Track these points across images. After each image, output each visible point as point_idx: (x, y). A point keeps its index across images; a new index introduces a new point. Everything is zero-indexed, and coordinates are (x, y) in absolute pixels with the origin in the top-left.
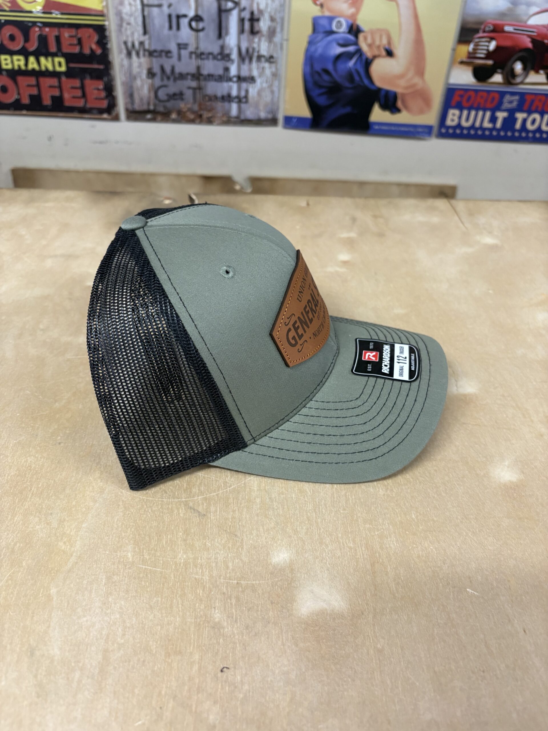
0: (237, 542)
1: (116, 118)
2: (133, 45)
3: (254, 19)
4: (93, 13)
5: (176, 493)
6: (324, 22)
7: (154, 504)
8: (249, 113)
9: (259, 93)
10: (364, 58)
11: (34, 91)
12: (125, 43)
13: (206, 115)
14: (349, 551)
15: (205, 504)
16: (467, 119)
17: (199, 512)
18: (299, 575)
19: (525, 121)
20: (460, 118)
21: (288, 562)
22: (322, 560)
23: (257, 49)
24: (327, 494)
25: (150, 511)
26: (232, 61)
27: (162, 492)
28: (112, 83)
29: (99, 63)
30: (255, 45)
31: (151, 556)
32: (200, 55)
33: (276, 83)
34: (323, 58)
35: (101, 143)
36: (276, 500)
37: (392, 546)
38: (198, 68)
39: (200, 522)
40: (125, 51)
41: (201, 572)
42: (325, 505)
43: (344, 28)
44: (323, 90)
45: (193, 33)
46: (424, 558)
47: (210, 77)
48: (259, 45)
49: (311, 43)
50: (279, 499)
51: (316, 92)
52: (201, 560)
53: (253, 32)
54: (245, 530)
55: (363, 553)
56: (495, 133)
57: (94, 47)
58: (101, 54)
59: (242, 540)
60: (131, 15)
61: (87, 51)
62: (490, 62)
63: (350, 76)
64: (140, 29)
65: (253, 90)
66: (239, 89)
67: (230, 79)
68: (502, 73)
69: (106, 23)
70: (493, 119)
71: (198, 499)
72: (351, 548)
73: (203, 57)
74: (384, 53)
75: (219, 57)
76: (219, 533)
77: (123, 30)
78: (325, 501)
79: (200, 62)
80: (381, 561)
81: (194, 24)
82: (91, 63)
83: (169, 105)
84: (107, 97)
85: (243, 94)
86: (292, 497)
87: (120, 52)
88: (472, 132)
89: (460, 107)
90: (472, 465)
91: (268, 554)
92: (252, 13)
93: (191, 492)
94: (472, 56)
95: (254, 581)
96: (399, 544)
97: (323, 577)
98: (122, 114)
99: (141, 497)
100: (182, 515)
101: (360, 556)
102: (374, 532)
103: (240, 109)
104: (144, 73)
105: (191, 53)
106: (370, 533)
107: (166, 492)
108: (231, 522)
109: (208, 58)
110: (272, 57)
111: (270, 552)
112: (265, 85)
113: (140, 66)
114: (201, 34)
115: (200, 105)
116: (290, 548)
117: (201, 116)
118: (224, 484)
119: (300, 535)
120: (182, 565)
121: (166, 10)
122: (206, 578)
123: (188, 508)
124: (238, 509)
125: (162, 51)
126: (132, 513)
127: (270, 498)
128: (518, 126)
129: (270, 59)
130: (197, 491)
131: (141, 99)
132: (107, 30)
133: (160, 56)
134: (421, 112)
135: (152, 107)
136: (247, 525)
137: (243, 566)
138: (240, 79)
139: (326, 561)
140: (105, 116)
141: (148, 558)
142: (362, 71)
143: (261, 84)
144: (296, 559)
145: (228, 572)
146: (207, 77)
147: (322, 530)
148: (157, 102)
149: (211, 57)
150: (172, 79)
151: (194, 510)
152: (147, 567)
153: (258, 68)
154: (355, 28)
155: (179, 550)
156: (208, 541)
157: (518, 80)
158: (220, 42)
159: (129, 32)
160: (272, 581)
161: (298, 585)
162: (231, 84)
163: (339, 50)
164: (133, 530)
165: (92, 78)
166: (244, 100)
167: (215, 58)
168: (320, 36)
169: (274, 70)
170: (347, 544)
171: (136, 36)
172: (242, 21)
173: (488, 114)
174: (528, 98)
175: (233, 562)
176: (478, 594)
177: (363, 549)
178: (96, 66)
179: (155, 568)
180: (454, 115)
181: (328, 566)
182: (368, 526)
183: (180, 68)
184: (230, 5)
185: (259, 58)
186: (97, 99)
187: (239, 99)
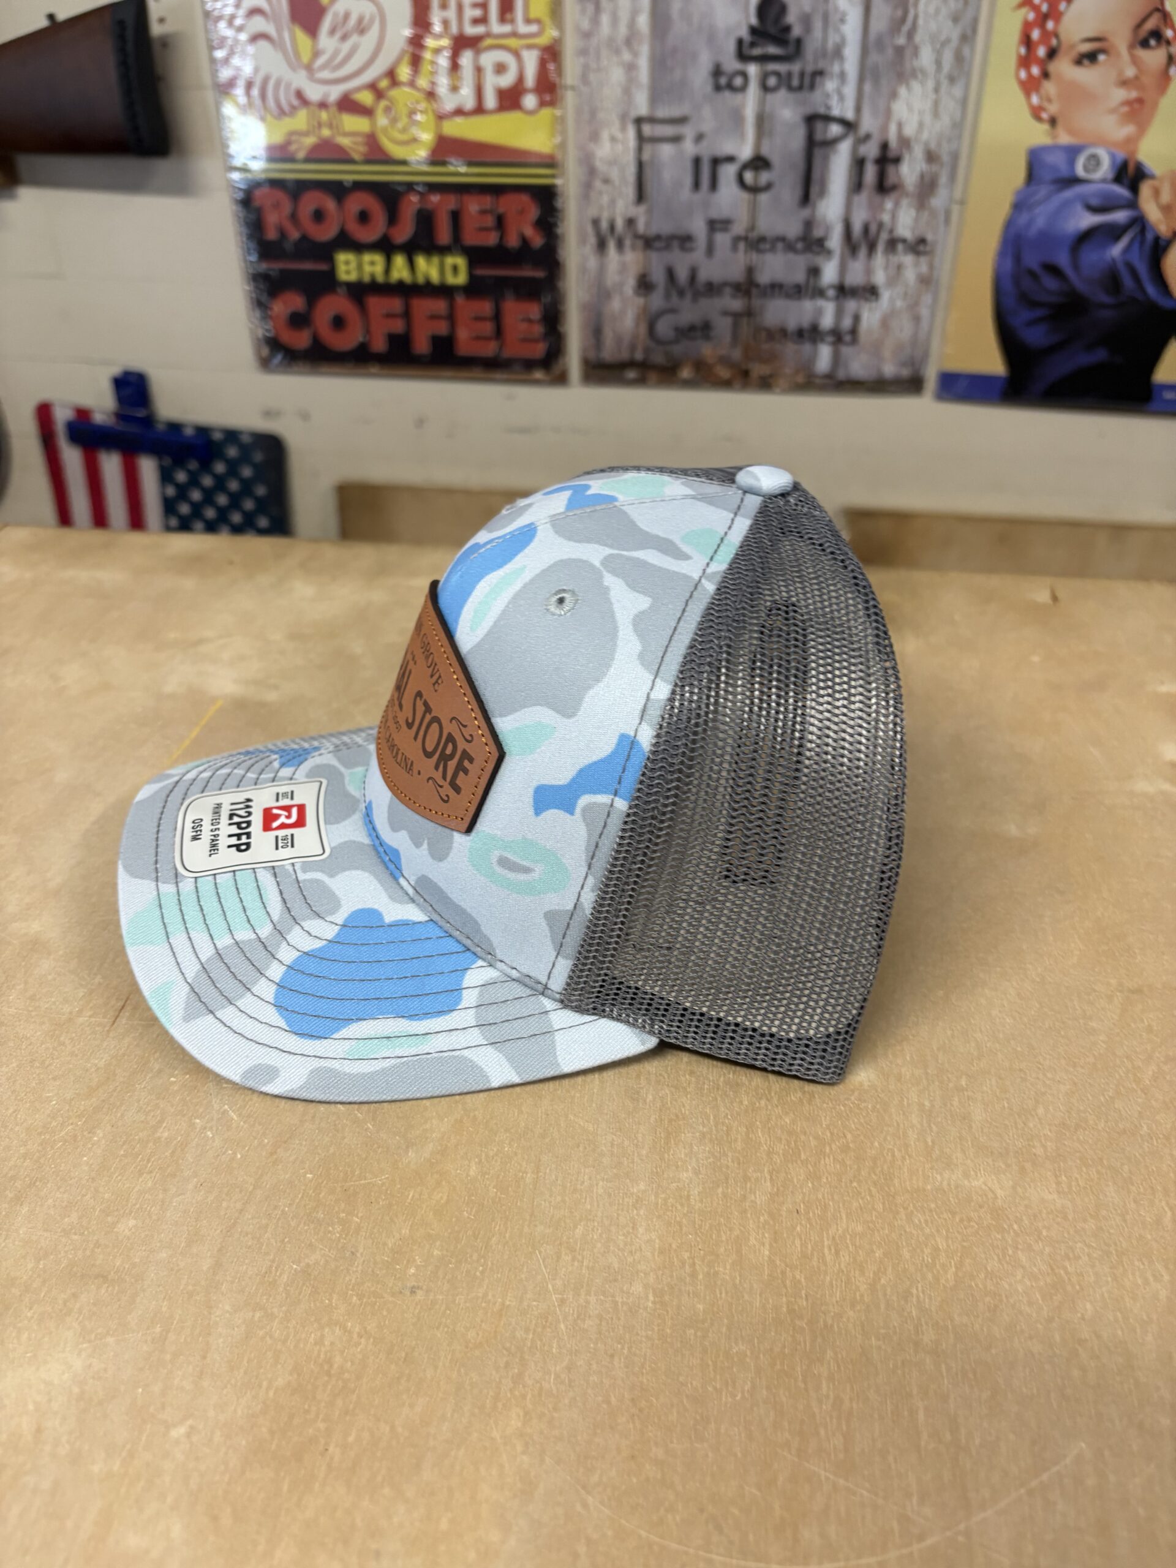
1: (561, 379)
2: (612, 227)
3: (887, 159)
4: (533, 160)
6: (1058, 160)
8: (858, 366)
9: (885, 323)
10: (1149, 237)
11: (397, 326)
12: (596, 222)
13: (758, 370)
23: (888, 225)
26: (829, 253)
28: (559, 308)
29: (536, 266)
30: (886, 218)
32: (756, 243)
33: (927, 299)
34: (1046, 238)
35: (524, 431)
38: (750, 271)
40: (592, 240)
43: (1105, 169)
44: (1040, 313)
45: (745, 196)
47: (775, 288)
48: (894, 217)
49: (1020, 205)
51: (1021, 317)
53: (883, 187)
57: (529, 231)
58: (542, 246)
60: (613, 162)
61: (513, 242)
63: (1112, 279)
64: (630, 191)
65: (871, 316)
66: (839, 313)
67: (820, 293)
69: (558, 182)
73: (762, 246)
75: (800, 246)
77: (593, 194)
79: (754, 256)
81: (749, 176)
82: (519, 265)
83: (677, 350)
84: (545, 335)
85: (847, 323)
87: (583, 241)
92: (885, 146)
98: (575, 371)
103: (837, 359)
104: (631, 283)
105: (737, 240)
107: (719, 1528)
109: (773, 249)
110: (922, 241)
112: (900, 304)
113: (623, 269)
114: (763, 198)
115: (747, 349)
117: (746, 374)
121: (689, 148)
125: (672, 237)
129: (919, 246)
131: (619, 340)
132: (560, 196)
133: (667, 247)
135: (639, 356)
138: (843, 291)
140: (538, 374)
142: (1143, 269)
143: (892, 300)
146: (769, 291)
148: (653, 345)
149: (780, 245)
150: (689, 296)
153: (886, 268)
154: (1131, 169)
158: (806, 213)
159: (605, 199)
162: (820, 302)
163: (1087, 220)
165: (519, 296)
166: (848, 338)
167: (790, 247)
169: (924, 269)
171: (620, 206)
172: (859, 164)
178: (528, 272)
183: (710, 271)
184: (835, 129)
185: (893, 244)
186: (525, 340)
187: (837, 336)
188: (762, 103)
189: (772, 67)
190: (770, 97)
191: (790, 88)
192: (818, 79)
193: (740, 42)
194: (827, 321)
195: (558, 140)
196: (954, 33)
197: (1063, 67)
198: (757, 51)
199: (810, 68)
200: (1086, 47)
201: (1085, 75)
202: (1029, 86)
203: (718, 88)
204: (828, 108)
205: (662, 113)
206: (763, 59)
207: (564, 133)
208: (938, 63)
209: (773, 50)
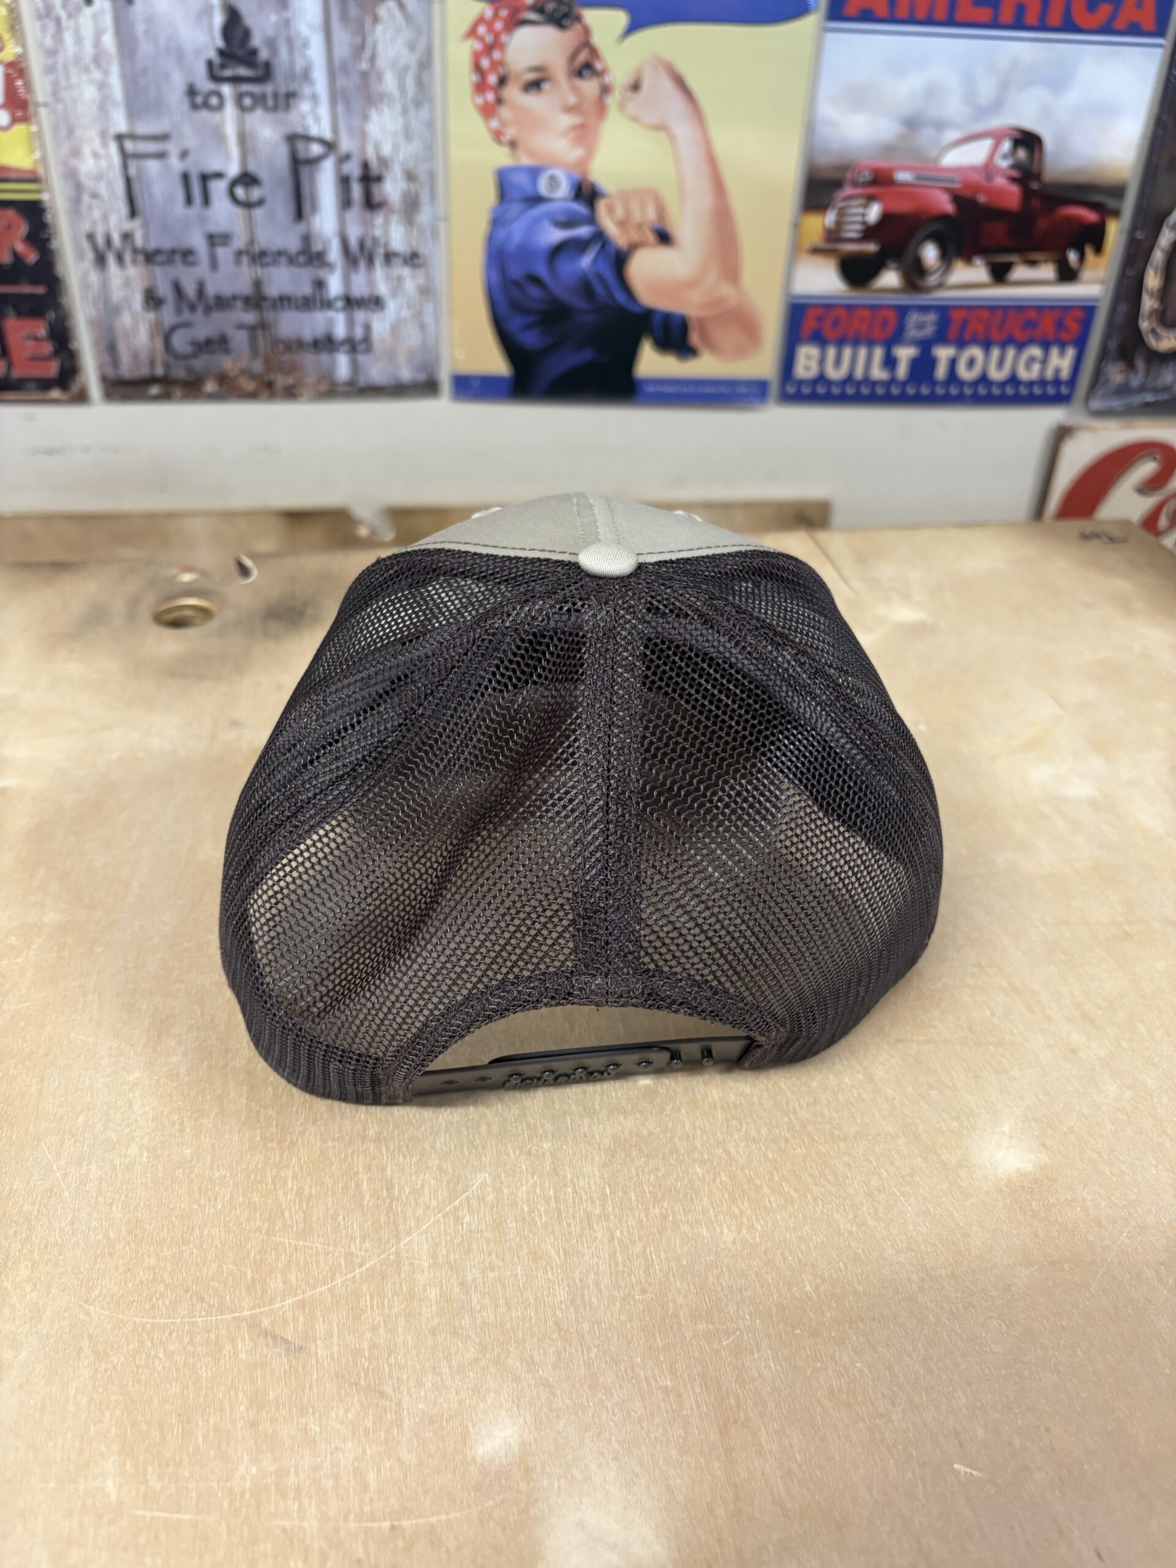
0: (386, 1412)
1: (81, 398)
2: (109, 242)
3: (370, 178)
4: (14, 175)
5: (228, 1298)
6: (522, 180)
7: (171, 1334)
8: (376, 372)
9: (395, 329)
10: (611, 249)
12: (91, 237)
13: (281, 381)
14: (664, 1400)
15: (301, 1319)
16: (838, 361)
17: (287, 1342)
18: (545, 1483)
19: (953, 363)
20: (822, 361)
21: (516, 1450)
22: (599, 1435)
23: (382, 242)
24: (599, 1257)
25: (161, 1355)
26: (330, 266)
27: (191, 1298)
28: (66, 324)
29: (34, 282)
30: (378, 232)
31: (166, 1480)
32: (260, 257)
33: (429, 308)
34: (525, 252)
35: (50, 452)
36: (476, 1286)
37: (765, 1372)
38: (257, 284)
39: (290, 1367)
40: (90, 255)
41: (300, 1510)
42: (597, 1284)
43: (564, 190)
44: (531, 319)
45: (239, 211)
46: (844, 1396)
47: (284, 301)
48: (386, 232)
49: (497, 222)
50: (484, 1283)
51: (515, 323)
52: (297, 1474)
53: (371, 204)
54: (405, 1376)
55: (696, 1401)
56: (895, 391)
57: (20, 247)
58: (37, 263)
59: (399, 1404)
60: (99, 177)
61: (5, 258)
62: (871, 247)
63: (586, 287)
64: (122, 207)
65: (380, 325)
66: (350, 323)
67: (328, 304)
68: (897, 269)
69: (45, 197)
70: (890, 362)
71: (283, 1306)
72: (666, 1391)
73: (266, 259)
74: (651, 237)
75: (302, 259)
76: (339, 1393)
77: (84, 208)
78: (596, 1274)
79: (259, 271)
80: (742, 1416)
82: (15, 282)
83: (199, 363)
84: (56, 353)
85: (359, 333)
86: (516, 1275)
87: (80, 256)
88: (850, 391)
89: (819, 339)
90: (930, 1142)
91: (465, 1436)
92: (366, 166)
93: (264, 1290)
94: (833, 235)
95: (433, 1515)
96: (781, 1365)
97: (605, 1480)
98: (95, 389)
99: (138, 1320)
100: (243, 1356)
101: (692, 1409)
102: (720, 1342)
103: (355, 366)
104: (138, 300)
105: (239, 253)
106: (709, 1344)
107: (201, 1299)
108: (369, 1359)
109: (275, 263)
110: (414, 255)
111: (471, 1428)
112: (405, 313)
113: (127, 283)
114: (258, 213)
115: (267, 362)
116: (519, 1410)
117: (270, 385)
118: (345, 1259)
119: (541, 1372)
120: (247, 1495)
121: (176, 164)
122: (311, 1524)
123: (259, 1335)
124: (385, 1322)
125: (173, 252)
126: (115, 1368)
127: (462, 1284)
128: (941, 372)
129: (413, 259)
130: (281, 1286)
131: (135, 355)
132: (48, 211)
133: (170, 261)
134: (741, 352)
135: (159, 371)
136: (410, 1363)
137: (405, 1477)
138: (350, 303)
139: (611, 1434)
140: (55, 393)
141: (158, 1487)
142: (609, 276)
143: (397, 311)
144: (535, 1440)
145: (367, 1499)
146: (278, 303)
147: (594, 1350)
148: (171, 360)
149: (283, 260)
150: (200, 310)
151: (274, 1337)
152: (156, 1514)
153: (388, 278)
154: (586, 188)
155: (240, 1454)
156: (312, 1419)
157: (932, 280)
158: (301, 228)
159: (97, 214)
160: (480, 1508)
161: (546, 1511)
162: (331, 314)
163: (556, 235)
164: (118, 1412)
165: (20, 314)
166: (362, 347)
167: (292, 261)
168: (515, 208)
169: (422, 280)
170: (656, 1381)
171: (113, 220)
172: (344, 182)
173: (878, 353)
174: (956, 317)
175: (379, 1470)
176: (980, 1474)
177: (698, 1390)
178: (26, 289)
179: (178, 1512)
180: (808, 357)
181: (616, 1446)
182: (702, 1326)
183: (216, 286)
184: (316, 149)
185: (388, 257)
186: (34, 359)
187: (351, 345)
188: (241, 121)
189: (245, 88)
190: (248, 117)
191: (266, 108)
192: (291, 101)
193: (210, 64)
195: (38, 155)
196: (411, 59)
197: (512, 92)
198: (228, 73)
199: (283, 90)
200: (531, 76)
201: (532, 101)
202: (488, 111)
203: (195, 107)
204: (306, 128)
205: (142, 129)
206: (235, 80)
207: (43, 147)
208: (402, 88)
209: (243, 71)
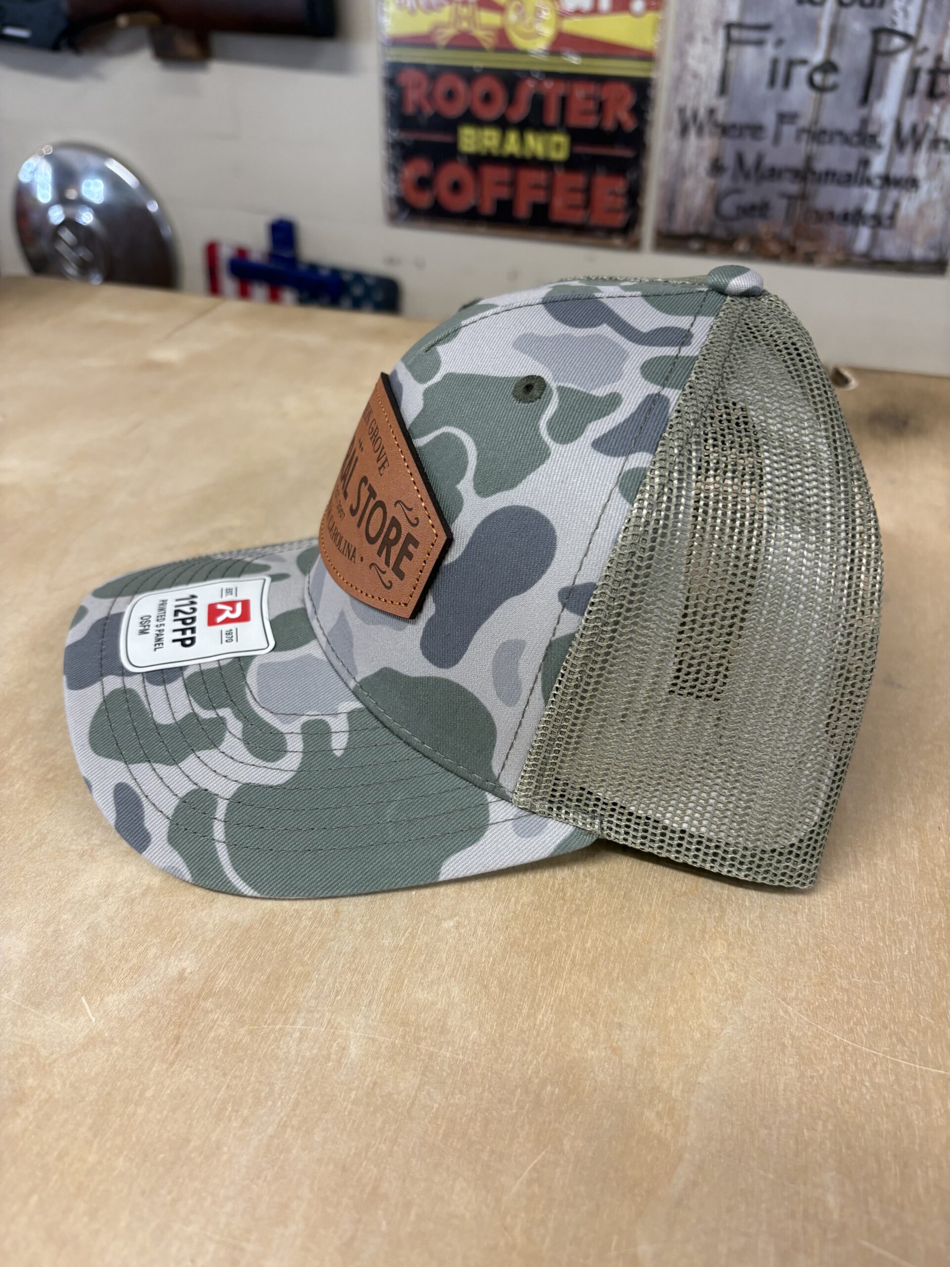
1: (635, 246)
2: (695, 116)
3: (939, 71)
4: (636, 54)
7: (875, 1065)
8: (892, 247)
9: (921, 212)
11: (504, 193)
12: (682, 111)
13: (804, 246)
23: (934, 127)
25: (867, 1084)
26: (879, 147)
28: (641, 184)
29: (626, 146)
30: (933, 120)
31: (890, 1219)
32: (818, 135)
38: (809, 159)
40: (676, 126)
45: (812, 94)
47: (830, 176)
48: (940, 119)
53: (933, 94)
57: (624, 116)
58: (633, 130)
60: (703, 60)
61: (609, 125)
64: (714, 86)
65: (909, 204)
66: (882, 201)
67: (868, 182)
69: (653, 75)
73: (822, 138)
75: (855, 139)
77: (682, 87)
79: (815, 148)
81: (818, 78)
82: (612, 146)
83: (737, 226)
84: (627, 207)
85: (887, 209)
87: (668, 125)
92: (939, 59)
98: (648, 239)
99: (838, 1038)
103: (874, 240)
104: (704, 165)
105: (801, 132)
107: (902, 1042)
109: (831, 141)
112: (936, 195)
113: (700, 152)
114: (829, 97)
115: (797, 229)
117: (793, 250)
121: (770, 51)
125: (746, 127)
131: (688, 214)
132: (654, 87)
133: (741, 135)
135: (703, 229)
138: (887, 181)
140: (617, 241)
141: (882, 1224)
143: (929, 192)
146: (823, 178)
148: (717, 221)
149: (837, 139)
150: (753, 179)
152: (882, 1251)
153: (928, 163)
158: (863, 112)
159: (692, 91)
162: (866, 190)
165: (608, 172)
166: (886, 222)
167: (846, 140)
171: (704, 97)
172: (914, 73)
178: (619, 152)
183: (775, 158)
184: (897, 42)
185: (935, 143)
186: (612, 211)
187: (877, 221)
188: (836, 16)
190: (844, 11)
194: (870, 207)
195: (658, 37)
203: (800, 2)
204: (894, 22)
205: (750, 19)
207: (663, 32)
